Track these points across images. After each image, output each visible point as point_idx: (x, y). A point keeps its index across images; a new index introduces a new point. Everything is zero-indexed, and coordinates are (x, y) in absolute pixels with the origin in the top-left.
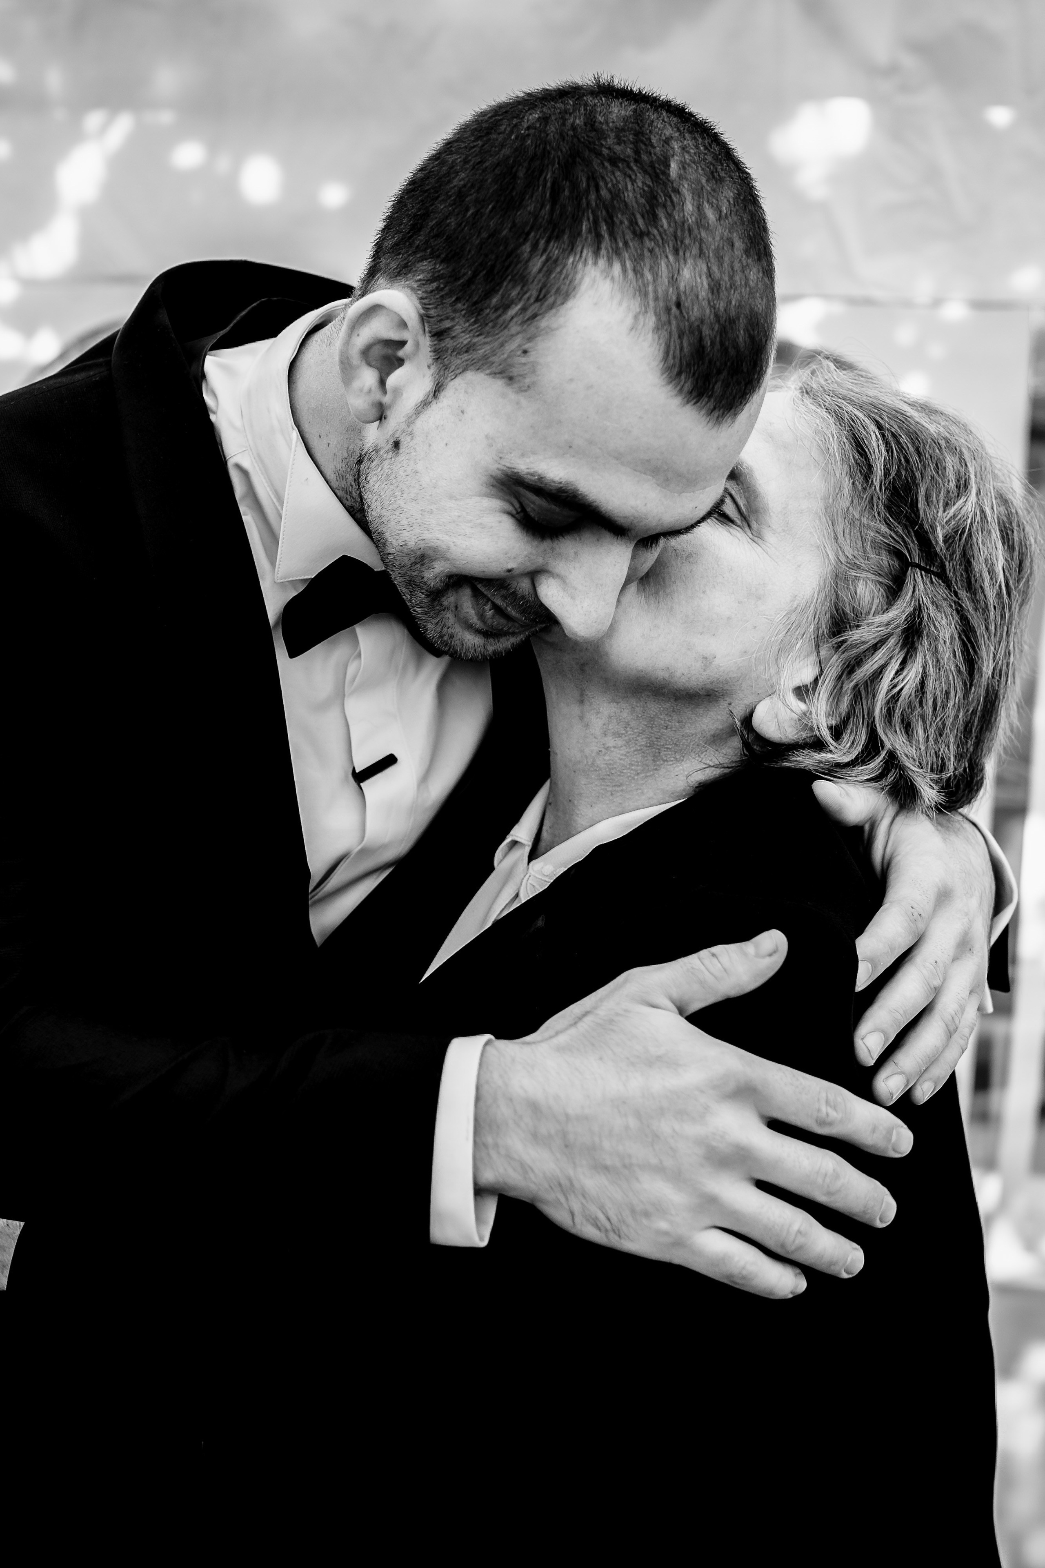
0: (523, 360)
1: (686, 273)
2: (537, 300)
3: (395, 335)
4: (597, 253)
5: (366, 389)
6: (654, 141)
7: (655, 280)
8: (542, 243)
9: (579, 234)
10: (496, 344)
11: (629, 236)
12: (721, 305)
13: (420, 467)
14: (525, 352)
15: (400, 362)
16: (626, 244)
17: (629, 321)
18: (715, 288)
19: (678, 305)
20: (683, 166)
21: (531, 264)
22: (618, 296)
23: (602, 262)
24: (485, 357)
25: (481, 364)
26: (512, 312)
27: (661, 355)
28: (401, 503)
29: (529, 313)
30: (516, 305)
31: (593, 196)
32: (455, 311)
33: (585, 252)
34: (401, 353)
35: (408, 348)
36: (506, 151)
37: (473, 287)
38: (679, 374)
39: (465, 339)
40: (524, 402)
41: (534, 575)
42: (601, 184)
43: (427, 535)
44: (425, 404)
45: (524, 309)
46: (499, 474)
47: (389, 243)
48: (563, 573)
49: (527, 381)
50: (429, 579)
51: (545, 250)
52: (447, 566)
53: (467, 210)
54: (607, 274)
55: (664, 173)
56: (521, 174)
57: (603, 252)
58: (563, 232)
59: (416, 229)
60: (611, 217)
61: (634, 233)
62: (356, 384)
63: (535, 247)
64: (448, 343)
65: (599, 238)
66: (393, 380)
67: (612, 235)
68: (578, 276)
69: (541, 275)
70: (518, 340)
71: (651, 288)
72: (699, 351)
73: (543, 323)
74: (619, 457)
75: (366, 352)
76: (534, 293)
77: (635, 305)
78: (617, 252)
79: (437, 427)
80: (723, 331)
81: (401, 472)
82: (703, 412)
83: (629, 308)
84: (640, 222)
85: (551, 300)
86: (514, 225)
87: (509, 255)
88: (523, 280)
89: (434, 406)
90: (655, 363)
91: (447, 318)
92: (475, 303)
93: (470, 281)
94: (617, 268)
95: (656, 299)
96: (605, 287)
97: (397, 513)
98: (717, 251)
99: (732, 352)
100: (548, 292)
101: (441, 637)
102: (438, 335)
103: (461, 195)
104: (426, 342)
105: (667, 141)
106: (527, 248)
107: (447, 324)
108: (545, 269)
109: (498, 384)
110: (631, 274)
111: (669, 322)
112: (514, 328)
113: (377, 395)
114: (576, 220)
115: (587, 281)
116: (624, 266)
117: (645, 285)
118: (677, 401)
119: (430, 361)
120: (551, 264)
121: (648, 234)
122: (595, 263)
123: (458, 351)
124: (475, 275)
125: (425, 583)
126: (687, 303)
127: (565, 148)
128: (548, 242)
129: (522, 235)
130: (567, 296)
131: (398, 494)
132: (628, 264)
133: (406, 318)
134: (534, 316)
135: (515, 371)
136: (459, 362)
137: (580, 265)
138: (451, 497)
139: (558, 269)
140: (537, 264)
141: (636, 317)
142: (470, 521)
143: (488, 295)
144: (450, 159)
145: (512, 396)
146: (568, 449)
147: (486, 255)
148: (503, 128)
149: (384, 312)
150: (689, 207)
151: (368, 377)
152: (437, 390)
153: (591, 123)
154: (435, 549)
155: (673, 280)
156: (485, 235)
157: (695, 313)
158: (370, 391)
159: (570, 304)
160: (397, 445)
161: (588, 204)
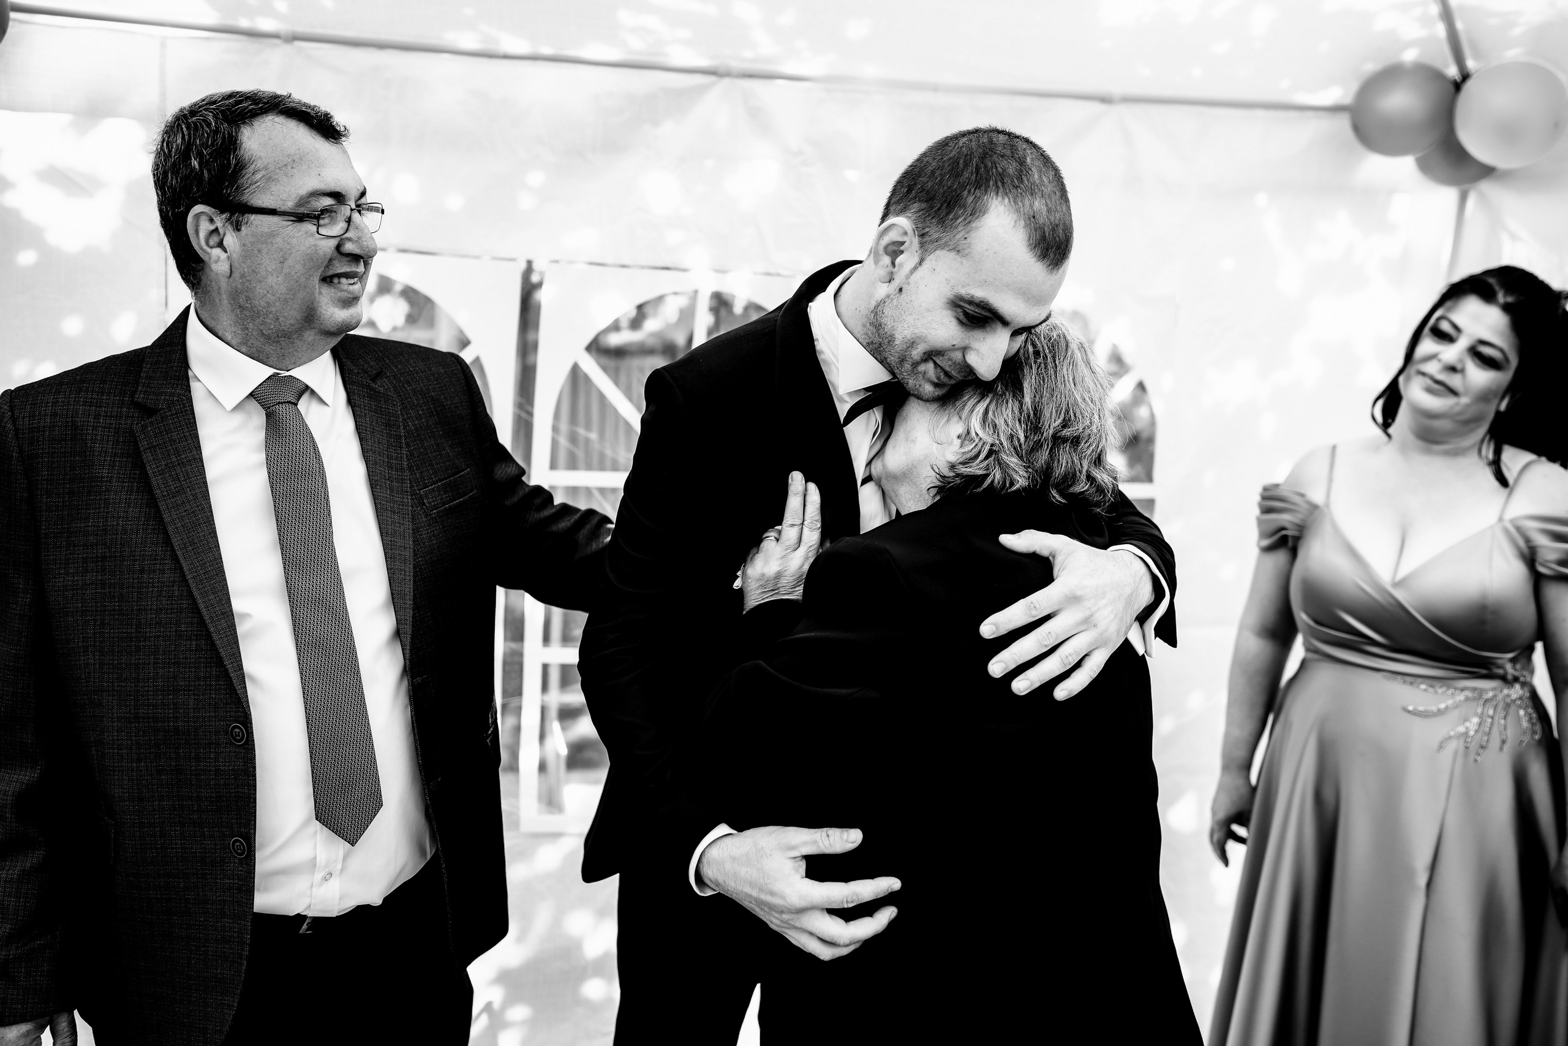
0: (964, 242)
1: (1036, 203)
2: (971, 215)
3: (900, 239)
4: (997, 194)
5: (886, 265)
6: (1019, 149)
7: (1023, 206)
8: (972, 190)
9: (989, 186)
10: (952, 236)
11: (1011, 187)
12: (1052, 219)
13: (913, 298)
14: (965, 238)
15: (902, 252)
16: (1010, 191)
17: (1013, 223)
18: (1049, 211)
19: (1034, 217)
20: (1032, 159)
21: (968, 199)
22: (1008, 213)
23: (1000, 198)
24: (946, 242)
25: (943, 247)
26: (959, 221)
27: (1027, 239)
28: (904, 317)
29: (967, 221)
30: (961, 217)
31: (994, 170)
32: (931, 223)
33: (992, 194)
34: (902, 248)
35: (906, 245)
36: (954, 153)
37: (940, 211)
38: (1035, 247)
39: (936, 236)
40: (964, 261)
41: (964, 349)
42: (998, 165)
43: (916, 331)
44: (915, 268)
45: (965, 219)
46: (951, 297)
47: (894, 200)
48: (978, 348)
49: (966, 252)
50: (914, 355)
51: (974, 193)
52: (925, 346)
53: (936, 178)
54: (1002, 202)
55: (1025, 162)
56: (961, 162)
57: (1000, 194)
58: (982, 185)
59: (909, 191)
60: (1003, 180)
61: (1014, 186)
62: (881, 263)
63: (969, 192)
64: (927, 238)
65: (997, 187)
66: (898, 260)
67: (1003, 186)
68: (989, 204)
69: (972, 204)
70: (962, 233)
71: (1022, 209)
72: (1043, 238)
73: (974, 225)
74: (1008, 286)
75: (886, 248)
76: (970, 212)
77: (1015, 216)
78: (1006, 194)
79: (921, 278)
80: (1053, 230)
81: (904, 302)
82: (1045, 266)
83: (1012, 218)
84: (1016, 181)
85: (977, 214)
86: (959, 183)
87: (957, 196)
88: (964, 206)
89: (919, 269)
90: (1024, 242)
91: (927, 227)
92: (942, 218)
93: (939, 209)
94: (1006, 200)
95: (1025, 214)
96: (1001, 209)
97: (902, 322)
98: (1049, 195)
99: (1058, 239)
100: (976, 211)
101: (915, 386)
102: (922, 236)
103: (933, 172)
104: (916, 240)
105: (1025, 150)
106: (966, 193)
107: (927, 230)
108: (974, 201)
109: (952, 254)
110: (1012, 203)
111: (1030, 224)
112: (960, 228)
113: (890, 268)
114: (988, 180)
115: (993, 206)
116: (1009, 199)
117: (1020, 208)
118: (1034, 260)
119: (918, 248)
120: (977, 199)
121: (1019, 187)
122: (997, 199)
123: (932, 242)
124: (942, 205)
125: (912, 358)
126: (1037, 217)
127: (980, 150)
128: (975, 190)
129: (963, 187)
130: (984, 213)
131: (903, 313)
132: (1012, 199)
133: (907, 229)
134: (970, 222)
135: (960, 248)
136: (933, 246)
137: (990, 199)
138: (928, 310)
139: (980, 201)
140: (970, 199)
141: (1015, 222)
142: (937, 322)
143: (948, 214)
144: (926, 159)
145: (959, 259)
146: (984, 283)
147: (947, 197)
148: (950, 145)
149: (895, 227)
150: (1036, 177)
151: (887, 260)
152: (921, 261)
153: (991, 142)
154: (919, 338)
155: (1031, 206)
156: (946, 188)
157: (1041, 221)
158: (887, 266)
159: (985, 216)
160: (901, 290)
161: (993, 174)
